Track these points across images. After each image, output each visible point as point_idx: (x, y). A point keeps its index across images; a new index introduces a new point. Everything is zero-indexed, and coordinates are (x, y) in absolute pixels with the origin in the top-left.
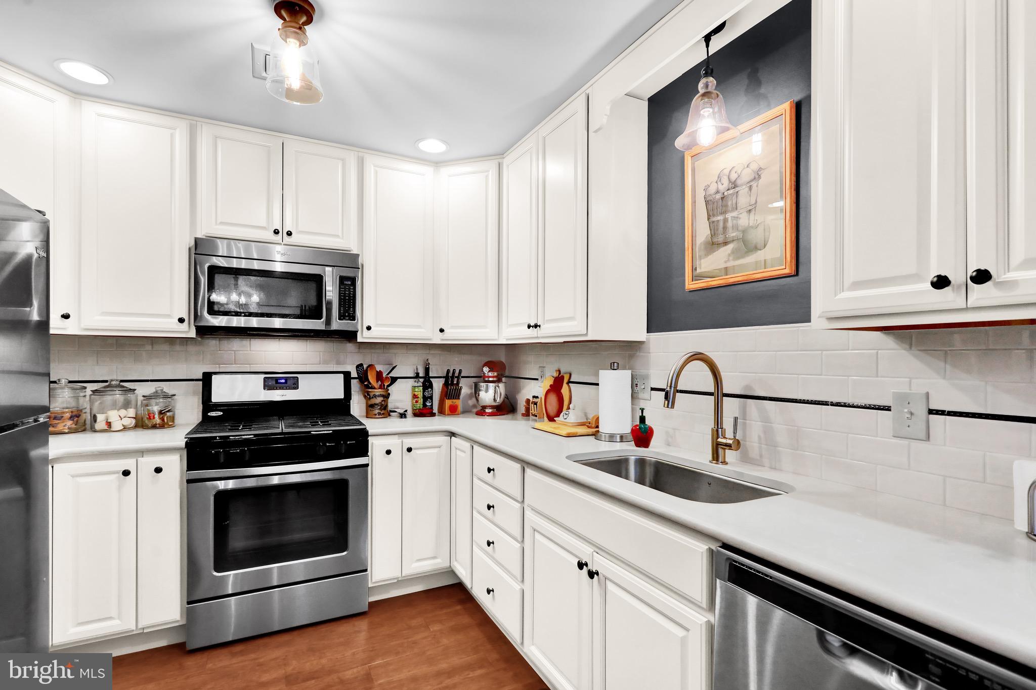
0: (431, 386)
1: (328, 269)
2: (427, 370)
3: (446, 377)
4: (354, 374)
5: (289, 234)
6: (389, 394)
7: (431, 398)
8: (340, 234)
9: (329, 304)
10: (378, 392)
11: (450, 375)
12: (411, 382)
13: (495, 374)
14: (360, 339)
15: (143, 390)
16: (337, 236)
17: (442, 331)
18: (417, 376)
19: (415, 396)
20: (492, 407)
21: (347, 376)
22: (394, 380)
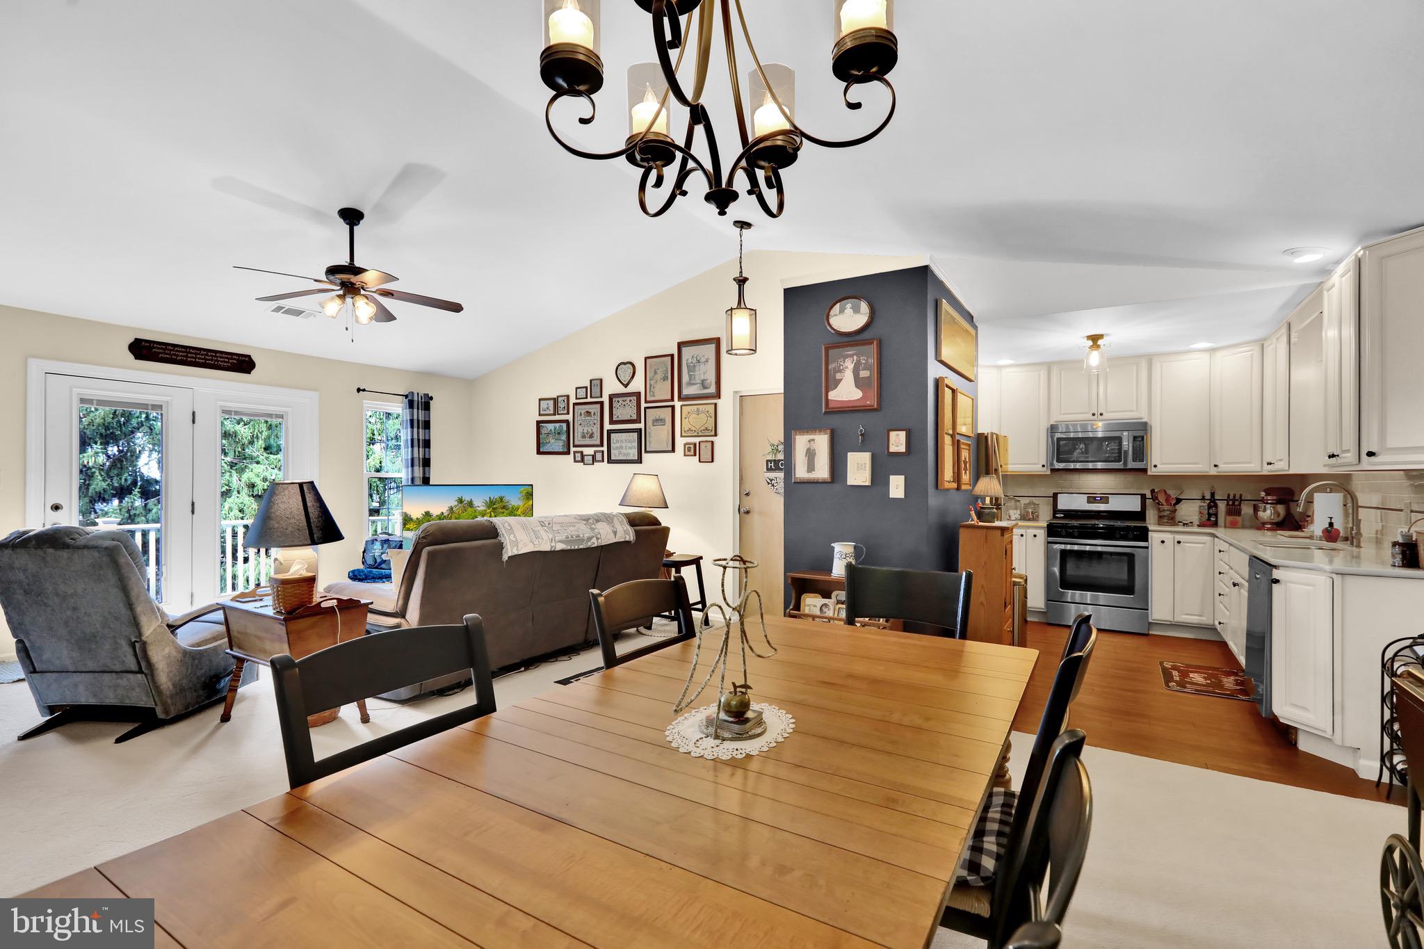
0: (1216, 506)
1: (1125, 433)
2: (1213, 494)
3: (1228, 500)
4: (1149, 495)
5: (1101, 414)
6: (1176, 510)
7: (1216, 515)
8: (1135, 409)
9: (1126, 452)
10: (1166, 507)
11: (1231, 497)
12: (1199, 503)
13: (1275, 498)
14: (1149, 473)
15: (1024, 501)
16: (1133, 411)
17: (1216, 466)
18: (1203, 498)
19: (1201, 513)
20: (1271, 523)
21: (1143, 497)
22: (1179, 501)
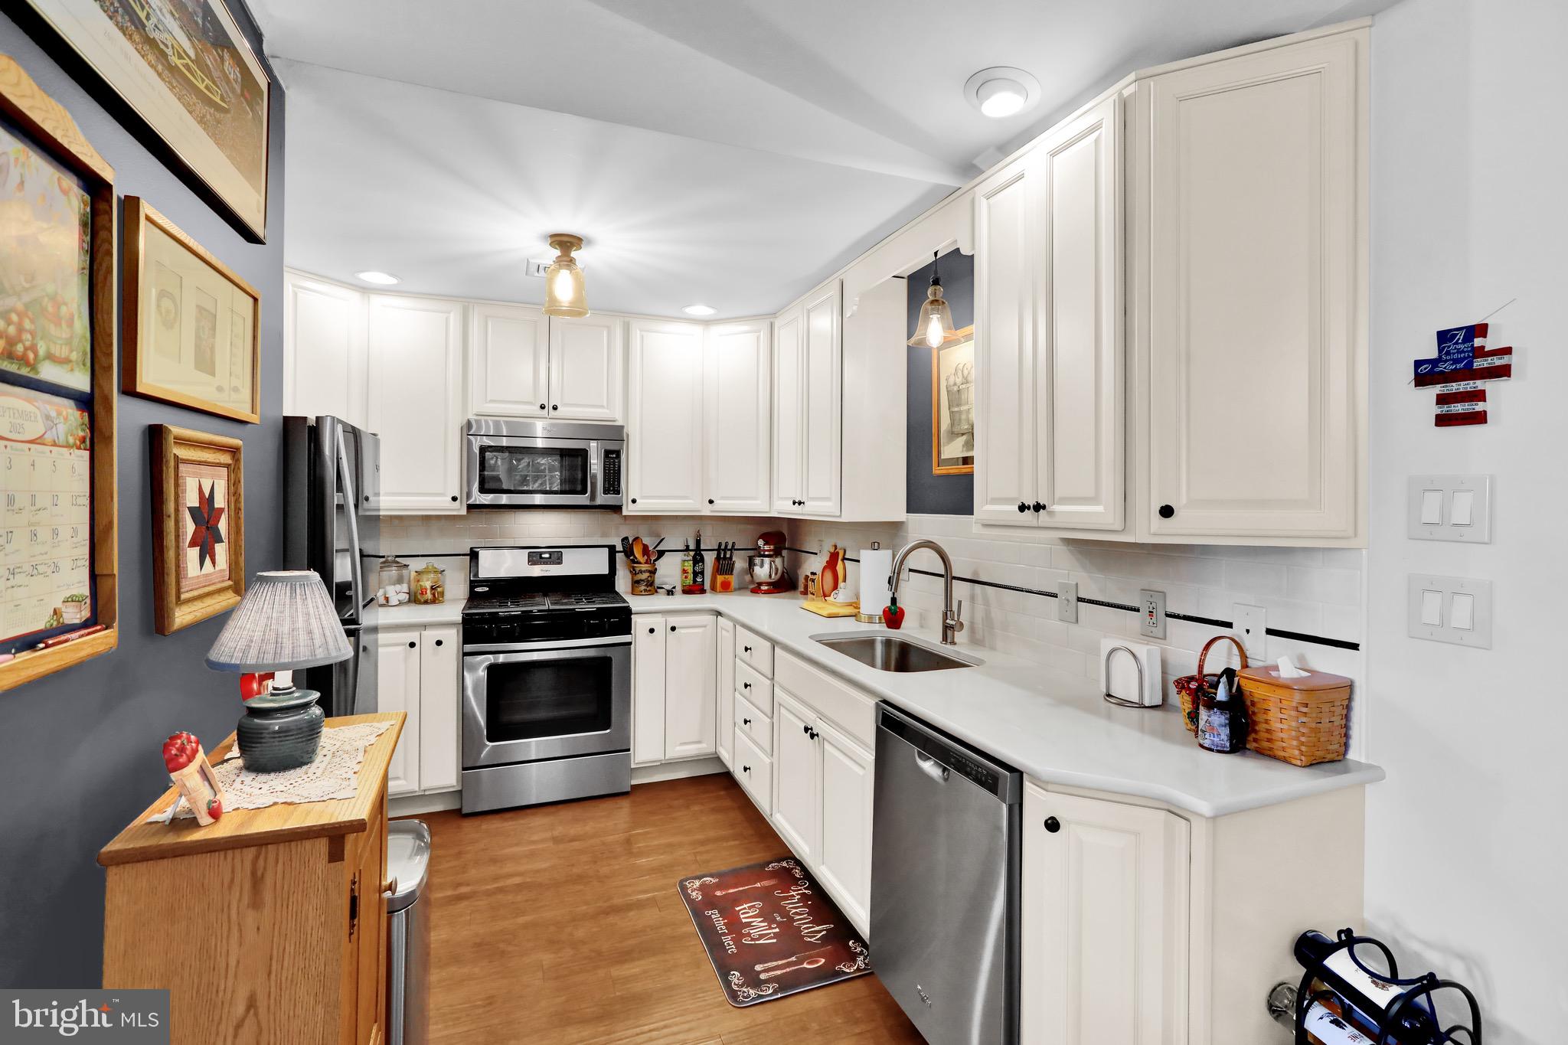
0: (702, 560)
1: (593, 444)
2: (698, 542)
3: (718, 550)
4: (619, 548)
5: (555, 408)
6: (656, 569)
7: (702, 573)
8: (605, 404)
9: (594, 477)
10: (644, 567)
11: (723, 547)
12: (680, 556)
13: (772, 547)
14: (625, 512)
16: (602, 407)
17: (711, 502)
18: (687, 549)
19: (685, 571)
20: (768, 584)
21: (612, 549)
22: (661, 554)
